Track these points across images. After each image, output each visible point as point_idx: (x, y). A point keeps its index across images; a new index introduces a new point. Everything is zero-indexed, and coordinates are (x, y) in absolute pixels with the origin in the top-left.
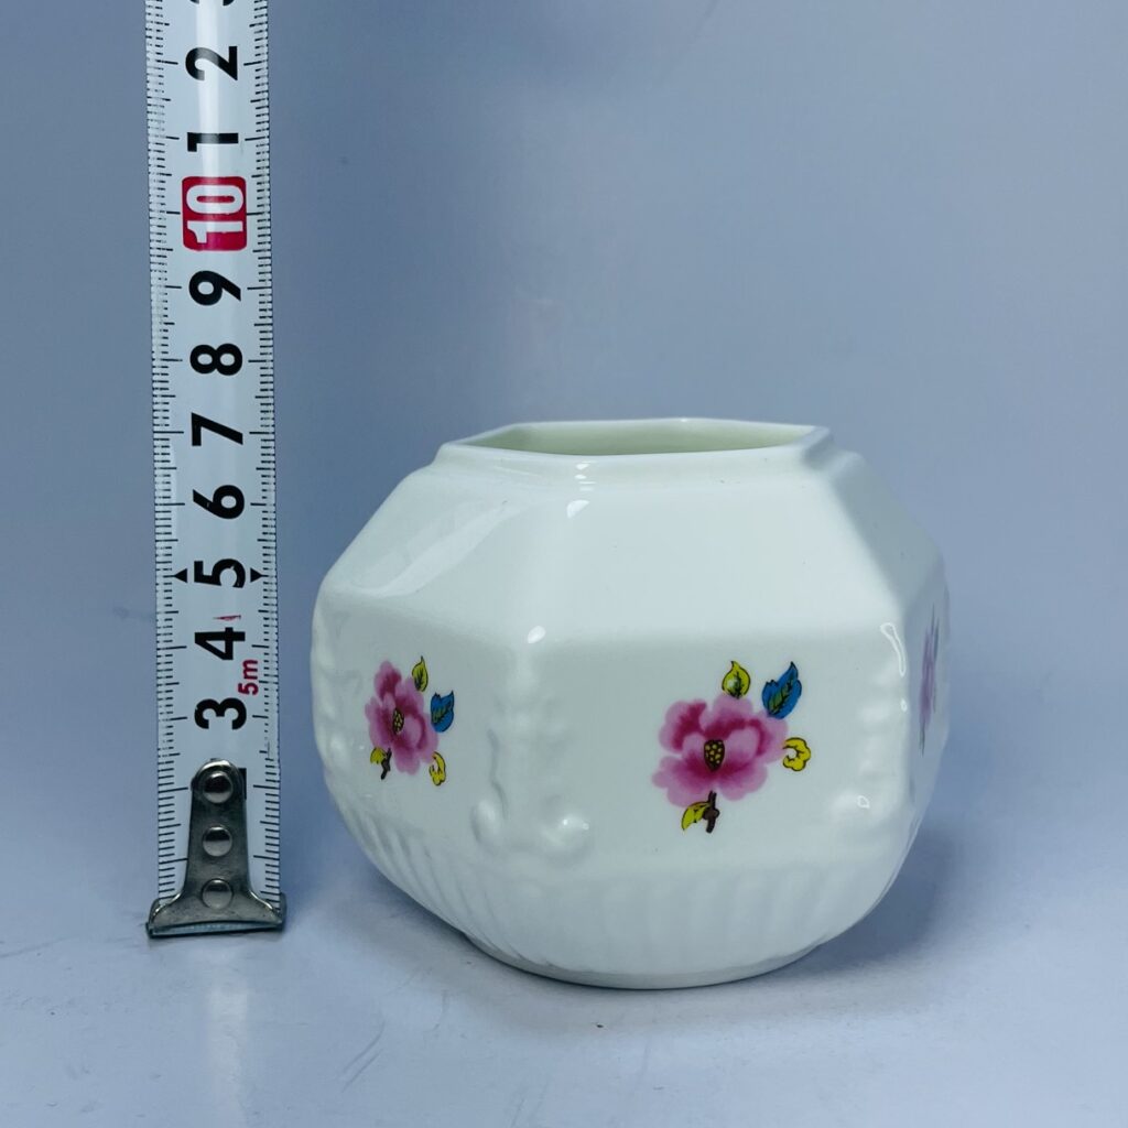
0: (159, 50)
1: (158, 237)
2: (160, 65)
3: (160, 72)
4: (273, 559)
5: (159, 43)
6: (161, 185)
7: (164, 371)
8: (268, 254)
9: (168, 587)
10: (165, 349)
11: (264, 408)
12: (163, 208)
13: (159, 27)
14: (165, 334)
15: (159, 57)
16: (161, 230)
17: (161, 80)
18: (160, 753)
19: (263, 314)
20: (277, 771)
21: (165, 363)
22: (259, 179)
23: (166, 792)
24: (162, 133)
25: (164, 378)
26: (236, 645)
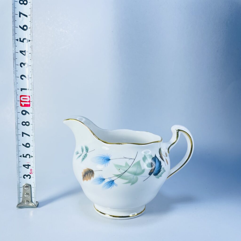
0: (16, 75)
1: (16, 105)
2: (16, 77)
3: (16, 79)
4: (34, 154)
5: (16, 74)
6: (17, 97)
7: (17, 125)
8: (33, 108)
9: (19, 158)
10: (17, 122)
11: (33, 132)
12: (17, 100)
13: (16, 71)
14: (17, 120)
15: (16, 76)
16: (16, 104)
17: (16, 80)
18: (18, 182)
19: (33, 117)
20: (35, 185)
21: (18, 124)
22: (32, 96)
23: (19, 188)
24: (17, 88)
25: (18, 127)
26: (29, 166)
